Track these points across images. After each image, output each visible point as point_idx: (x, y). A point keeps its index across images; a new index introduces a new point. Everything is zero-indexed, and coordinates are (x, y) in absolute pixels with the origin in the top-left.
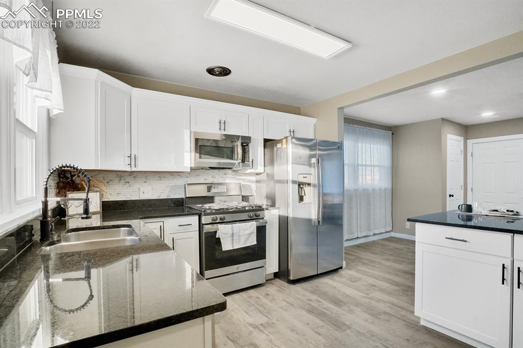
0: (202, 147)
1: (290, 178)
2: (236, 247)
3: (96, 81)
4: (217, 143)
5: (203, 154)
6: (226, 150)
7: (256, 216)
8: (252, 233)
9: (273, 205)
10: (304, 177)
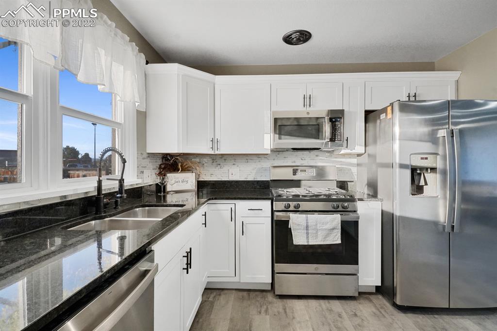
0: (282, 126)
1: (397, 160)
2: (311, 243)
3: (178, 75)
4: (298, 122)
5: (283, 135)
6: (310, 128)
7: (343, 208)
8: (333, 229)
9: (374, 195)
10: (422, 158)
